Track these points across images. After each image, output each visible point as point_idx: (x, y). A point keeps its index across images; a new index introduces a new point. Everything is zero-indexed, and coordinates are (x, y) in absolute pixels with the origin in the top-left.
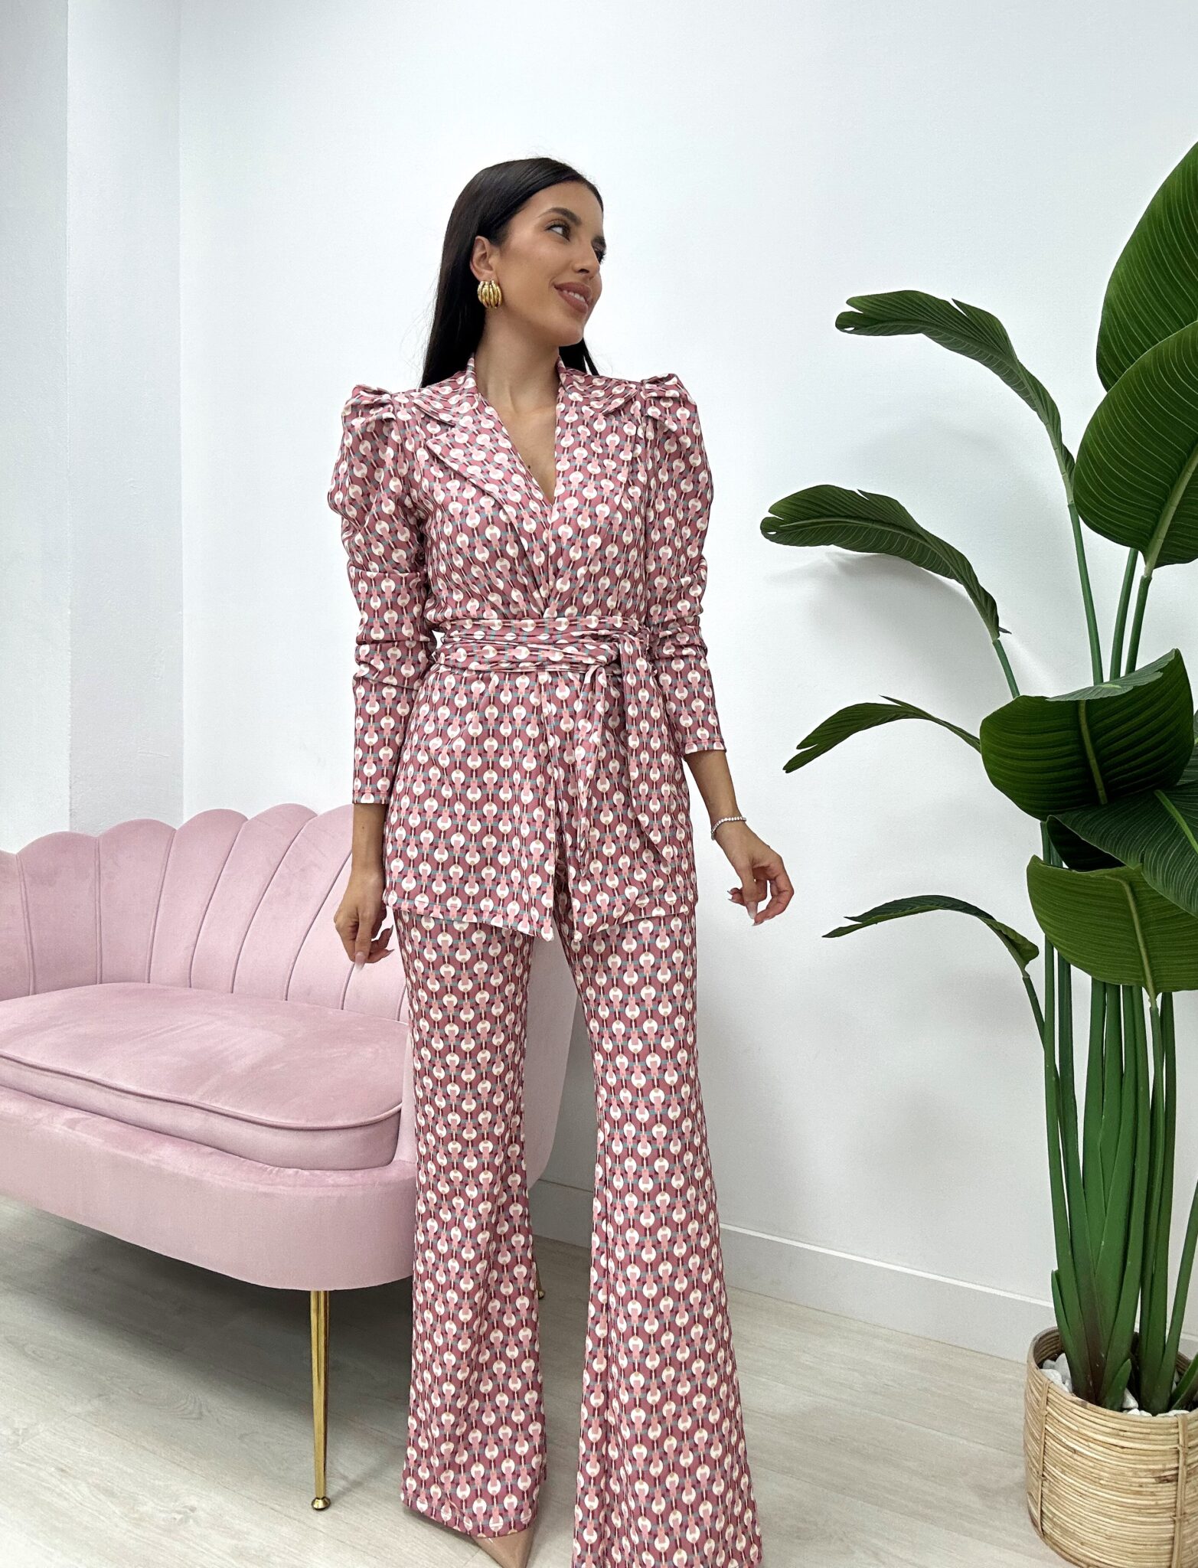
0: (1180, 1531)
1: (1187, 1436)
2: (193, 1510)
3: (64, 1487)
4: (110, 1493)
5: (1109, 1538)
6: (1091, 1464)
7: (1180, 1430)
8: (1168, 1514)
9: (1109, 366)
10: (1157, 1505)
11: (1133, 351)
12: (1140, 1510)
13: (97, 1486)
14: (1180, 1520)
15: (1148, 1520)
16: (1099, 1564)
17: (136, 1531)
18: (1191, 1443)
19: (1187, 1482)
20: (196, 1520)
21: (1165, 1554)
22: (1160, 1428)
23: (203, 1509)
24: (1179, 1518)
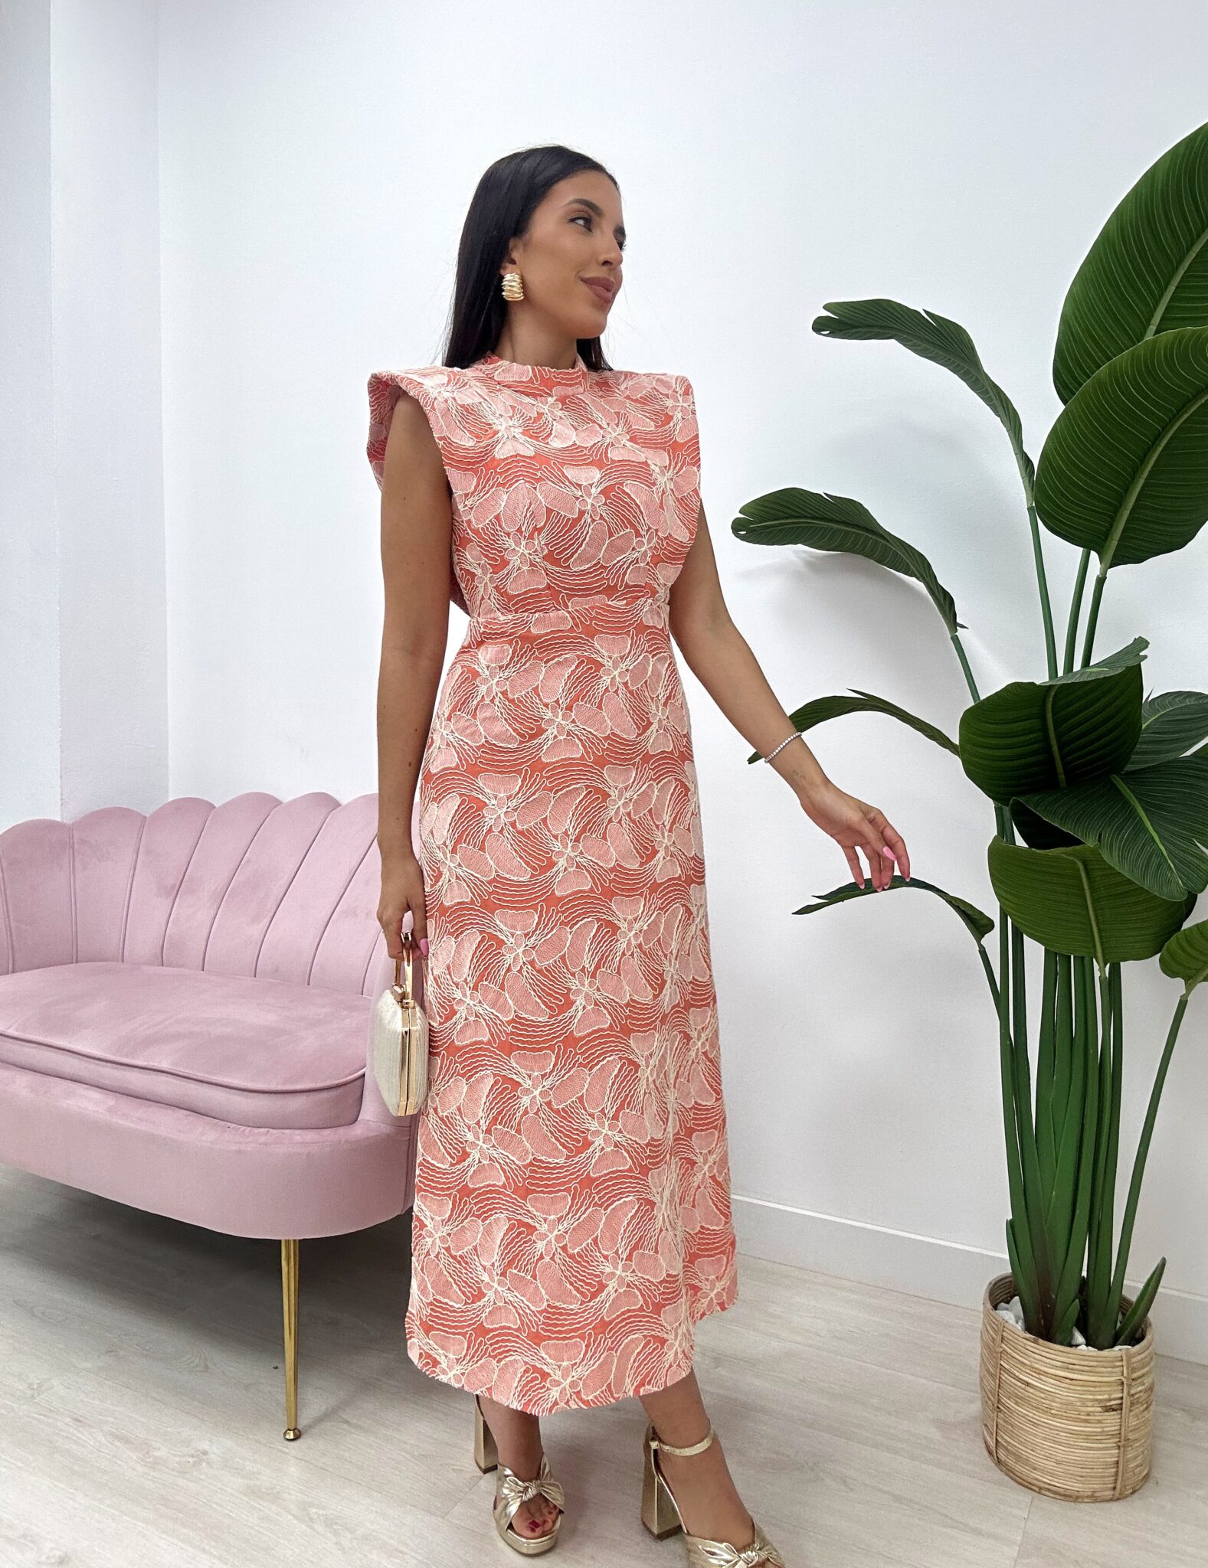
0: (1124, 1456)
1: (1129, 1368)
2: (205, 1453)
3: (80, 1435)
4: (124, 1440)
5: (1058, 1462)
6: (1043, 1395)
7: (1124, 1363)
8: (1111, 1441)
9: (1065, 378)
10: (1103, 1431)
11: (1087, 364)
12: (1088, 1437)
13: (112, 1434)
14: (1124, 1446)
15: (1092, 1445)
16: (1049, 1487)
17: (153, 1474)
18: (1135, 1375)
19: (1130, 1411)
20: (208, 1464)
21: (1112, 1476)
22: (1108, 1362)
23: (214, 1453)
24: (1122, 1443)
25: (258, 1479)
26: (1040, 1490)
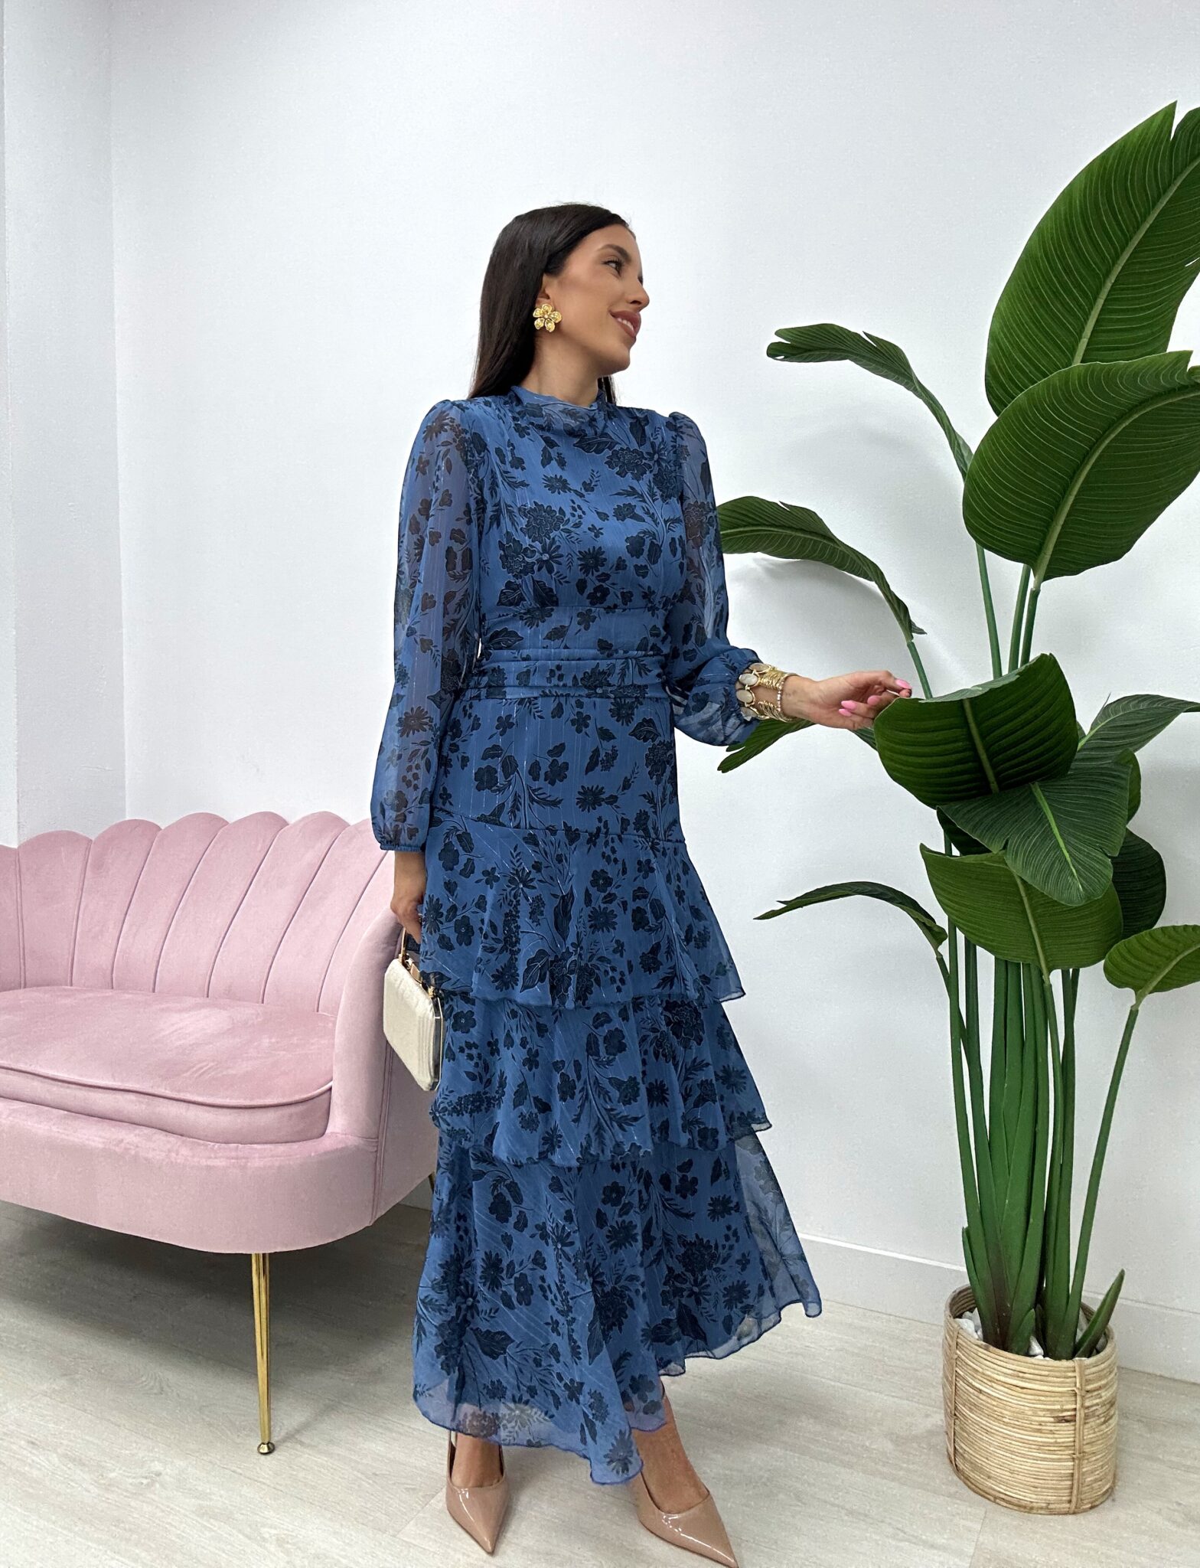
0: (1079, 1465)
1: (1084, 1380)
2: (159, 1474)
3: (34, 1458)
4: (80, 1463)
5: (1012, 1472)
7: (1077, 1374)
8: (1067, 1452)
9: (998, 390)
10: (1056, 1442)
11: (1019, 378)
12: (1040, 1447)
13: (66, 1456)
14: (1079, 1459)
15: (1051, 1456)
16: (1003, 1496)
17: (106, 1496)
18: (1089, 1388)
19: (1085, 1423)
20: (162, 1485)
21: (1065, 1489)
22: (1058, 1371)
23: (167, 1474)
24: (1079, 1456)
25: (211, 1500)
26: (995, 1499)
